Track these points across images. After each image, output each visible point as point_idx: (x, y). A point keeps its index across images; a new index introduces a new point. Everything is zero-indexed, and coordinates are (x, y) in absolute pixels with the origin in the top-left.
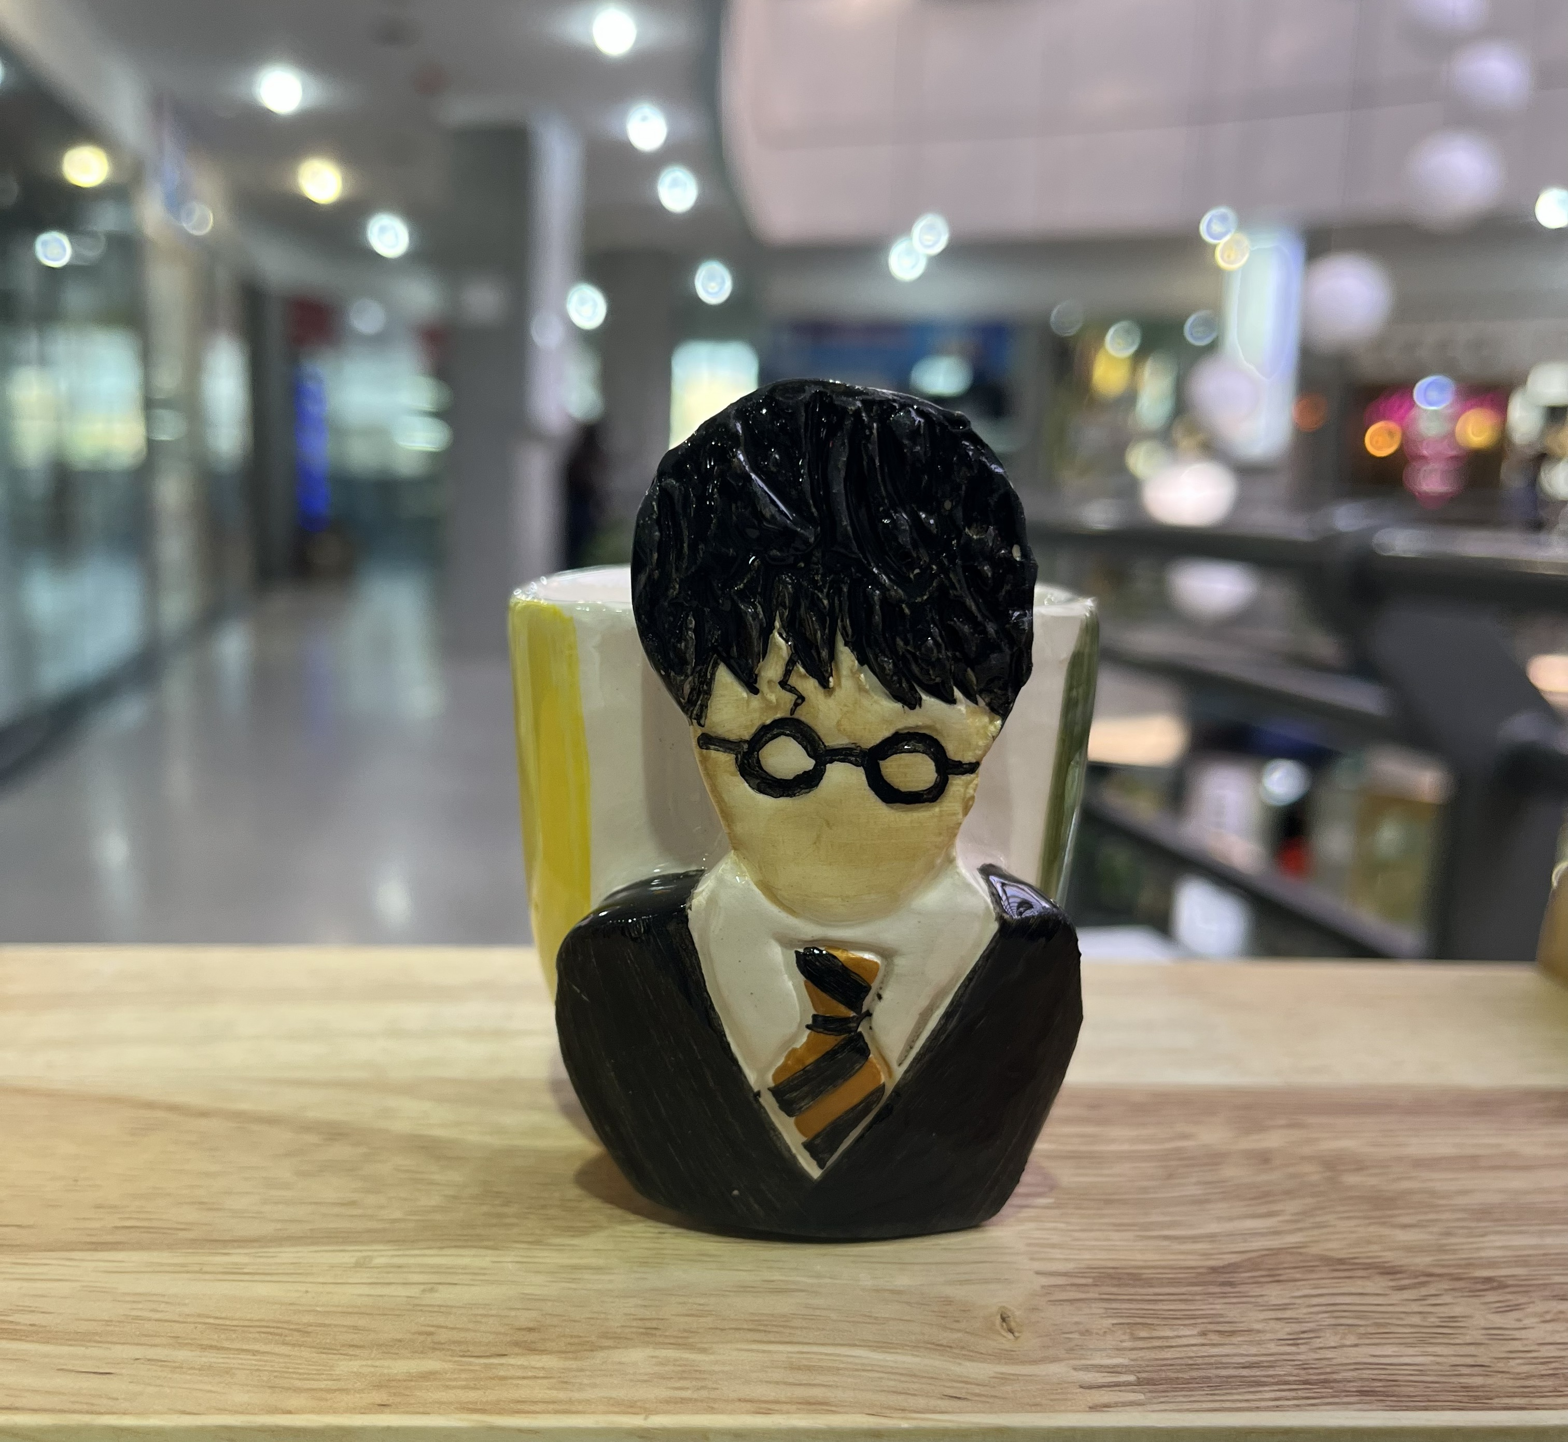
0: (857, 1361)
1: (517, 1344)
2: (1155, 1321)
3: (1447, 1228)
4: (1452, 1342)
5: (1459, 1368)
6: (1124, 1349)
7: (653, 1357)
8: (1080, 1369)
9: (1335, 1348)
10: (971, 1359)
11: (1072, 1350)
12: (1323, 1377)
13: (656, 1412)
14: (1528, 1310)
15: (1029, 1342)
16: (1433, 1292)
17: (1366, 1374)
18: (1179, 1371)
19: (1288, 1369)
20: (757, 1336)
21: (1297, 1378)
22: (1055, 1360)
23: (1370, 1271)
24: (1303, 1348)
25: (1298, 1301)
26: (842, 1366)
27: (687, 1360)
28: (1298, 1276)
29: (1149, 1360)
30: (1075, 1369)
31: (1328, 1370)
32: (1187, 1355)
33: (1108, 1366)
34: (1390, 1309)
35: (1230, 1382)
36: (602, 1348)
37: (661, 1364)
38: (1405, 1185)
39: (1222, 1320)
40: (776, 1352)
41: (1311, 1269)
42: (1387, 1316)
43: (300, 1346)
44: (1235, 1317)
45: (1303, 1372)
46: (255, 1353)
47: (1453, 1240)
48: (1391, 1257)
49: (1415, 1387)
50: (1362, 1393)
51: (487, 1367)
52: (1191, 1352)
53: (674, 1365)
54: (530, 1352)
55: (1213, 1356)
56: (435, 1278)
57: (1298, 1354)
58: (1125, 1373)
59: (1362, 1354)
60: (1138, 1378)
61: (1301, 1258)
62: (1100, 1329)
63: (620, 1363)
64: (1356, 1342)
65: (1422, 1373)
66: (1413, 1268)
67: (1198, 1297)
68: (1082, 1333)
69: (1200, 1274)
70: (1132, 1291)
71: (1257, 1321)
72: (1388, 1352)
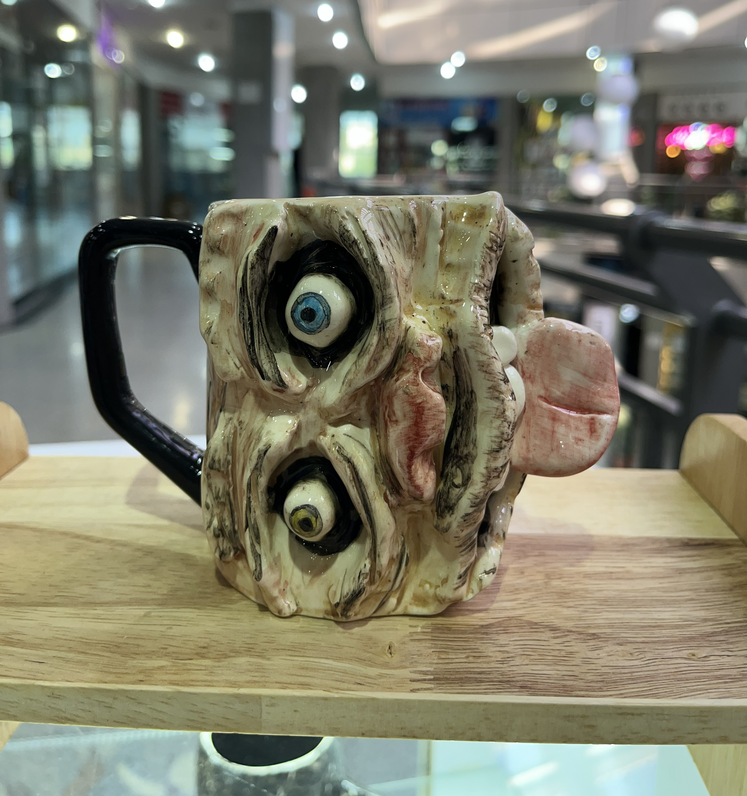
0: (326, 665)
1: (197, 654)
2: (450, 651)
3: (586, 609)
4: (567, 664)
5: (565, 677)
6: (433, 663)
7: (248, 662)
8: (413, 673)
9: (518, 665)
10: (371, 666)
11: (412, 663)
12: (508, 679)
13: (244, 687)
14: (605, 650)
15: (396, 659)
16: (568, 640)
17: (526, 678)
18: (451, 675)
19: (495, 675)
20: (292, 653)
21: (498, 680)
22: (405, 667)
23: (546, 629)
24: (505, 665)
25: (511, 643)
26: (319, 668)
27: (261, 663)
28: (516, 631)
29: (441, 669)
30: (410, 672)
31: (511, 676)
32: (457, 667)
33: (424, 671)
34: (548, 647)
35: (471, 681)
36: (230, 657)
37: (251, 665)
38: (576, 586)
39: (477, 651)
40: (296, 660)
42: (545, 651)
43: (115, 653)
44: (482, 649)
45: (501, 676)
46: (98, 655)
47: (587, 614)
48: (557, 623)
49: (544, 685)
50: (521, 687)
52: (459, 666)
53: (255, 665)
54: (202, 658)
55: (468, 668)
56: (173, 623)
57: (502, 668)
58: (430, 675)
59: (528, 669)
60: (434, 677)
61: (520, 622)
62: (427, 654)
63: (235, 664)
64: (528, 663)
65: (549, 679)
66: (564, 628)
67: (471, 640)
68: (419, 655)
69: (475, 628)
70: (445, 635)
71: (491, 652)
72: (540, 668)
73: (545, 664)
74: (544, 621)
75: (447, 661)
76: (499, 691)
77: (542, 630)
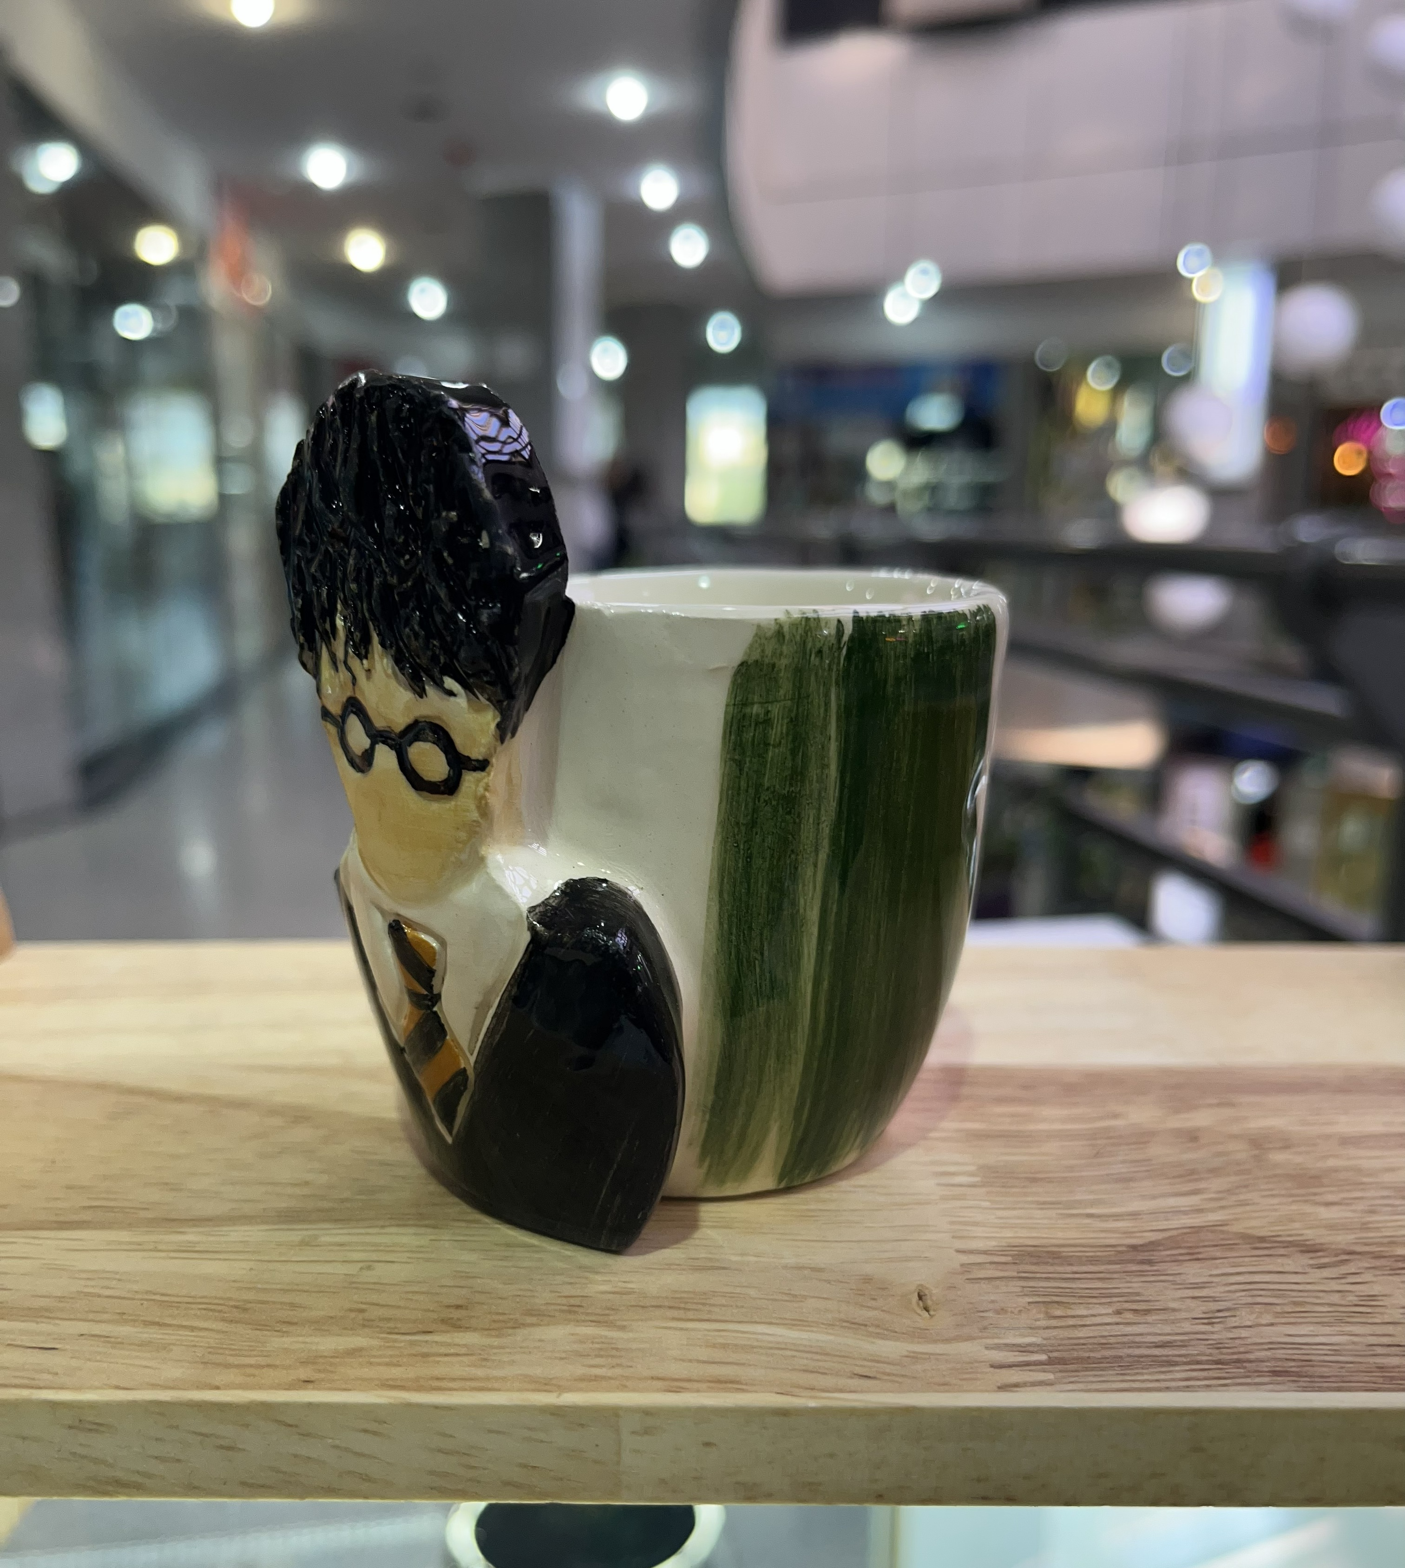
0: (771, 1339)
1: (444, 1322)
2: (1072, 1300)
3: (1371, 1206)
4: (1370, 1321)
5: (1374, 1348)
6: (1039, 1328)
7: (573, 1334)
8: (992, 1348)
9: (1250, 1327)
10: (884, 1338)
11: (985, 1328)
12: (1235, 1357)
13: (570, 1390)
15: (943, 1320)
16: (1353, 1271)
17: (1280, 1353)
18: (1091, 1351)
19: (1202, 1348)
20: (674, 1315)
21: (1210, 1358)
22: (970, 1338)
23: (1291, 1249)
24: (1217, 1328)
25: (1216, 1280)
26: (755, 1344)
27: (606, 1337)
29: (1062, 1339)
30: (987, 1348)
31: (1242, 1349)
32: (1100, 1334)
33: (1019, 1345)
34: (1309, 1287)
35: (1142, 1362)
36: (524, 1325)
37: (581, 1342)
38: (1331, 1163)
39: (1138, 1298)
40: (693, 1330)
41: (1230, 1247)
42: (1306, 1294)
43: (237, 1322)
44: (1151, 1295)
45: (1217, 1351)
46: (192, 1329)
47: (1378, 1218)
48: (1311, 1235)
49: (1330, 1367)
50: (1275, 1374)
51: (412, 1343)
52: (1105, 1331)
53: (593, 1343)
54: (455, 1329)
55: (1126, 1335)
57: (1212, 1333)
58: (1036, 1352)
59: (1278, 1333)
60: (1049, 1357)
61: (1222, 1236)
62: (1015, 1308)
63: (541, 1340)
64: (1273, 1321)
65: (1337, 1352)
66: (1333, 1247)
67: (1115, 1276)
68: (997, 1312)
69: (1119, 1252)
70: (1050, 1269)
71: (1174, 1300)
72: (1303, 1331)
73: (1317, 1323)
74: (1280, 1233)
75: (1071, 1322)
76: (1223, 1383)
77: (1282, 1251)
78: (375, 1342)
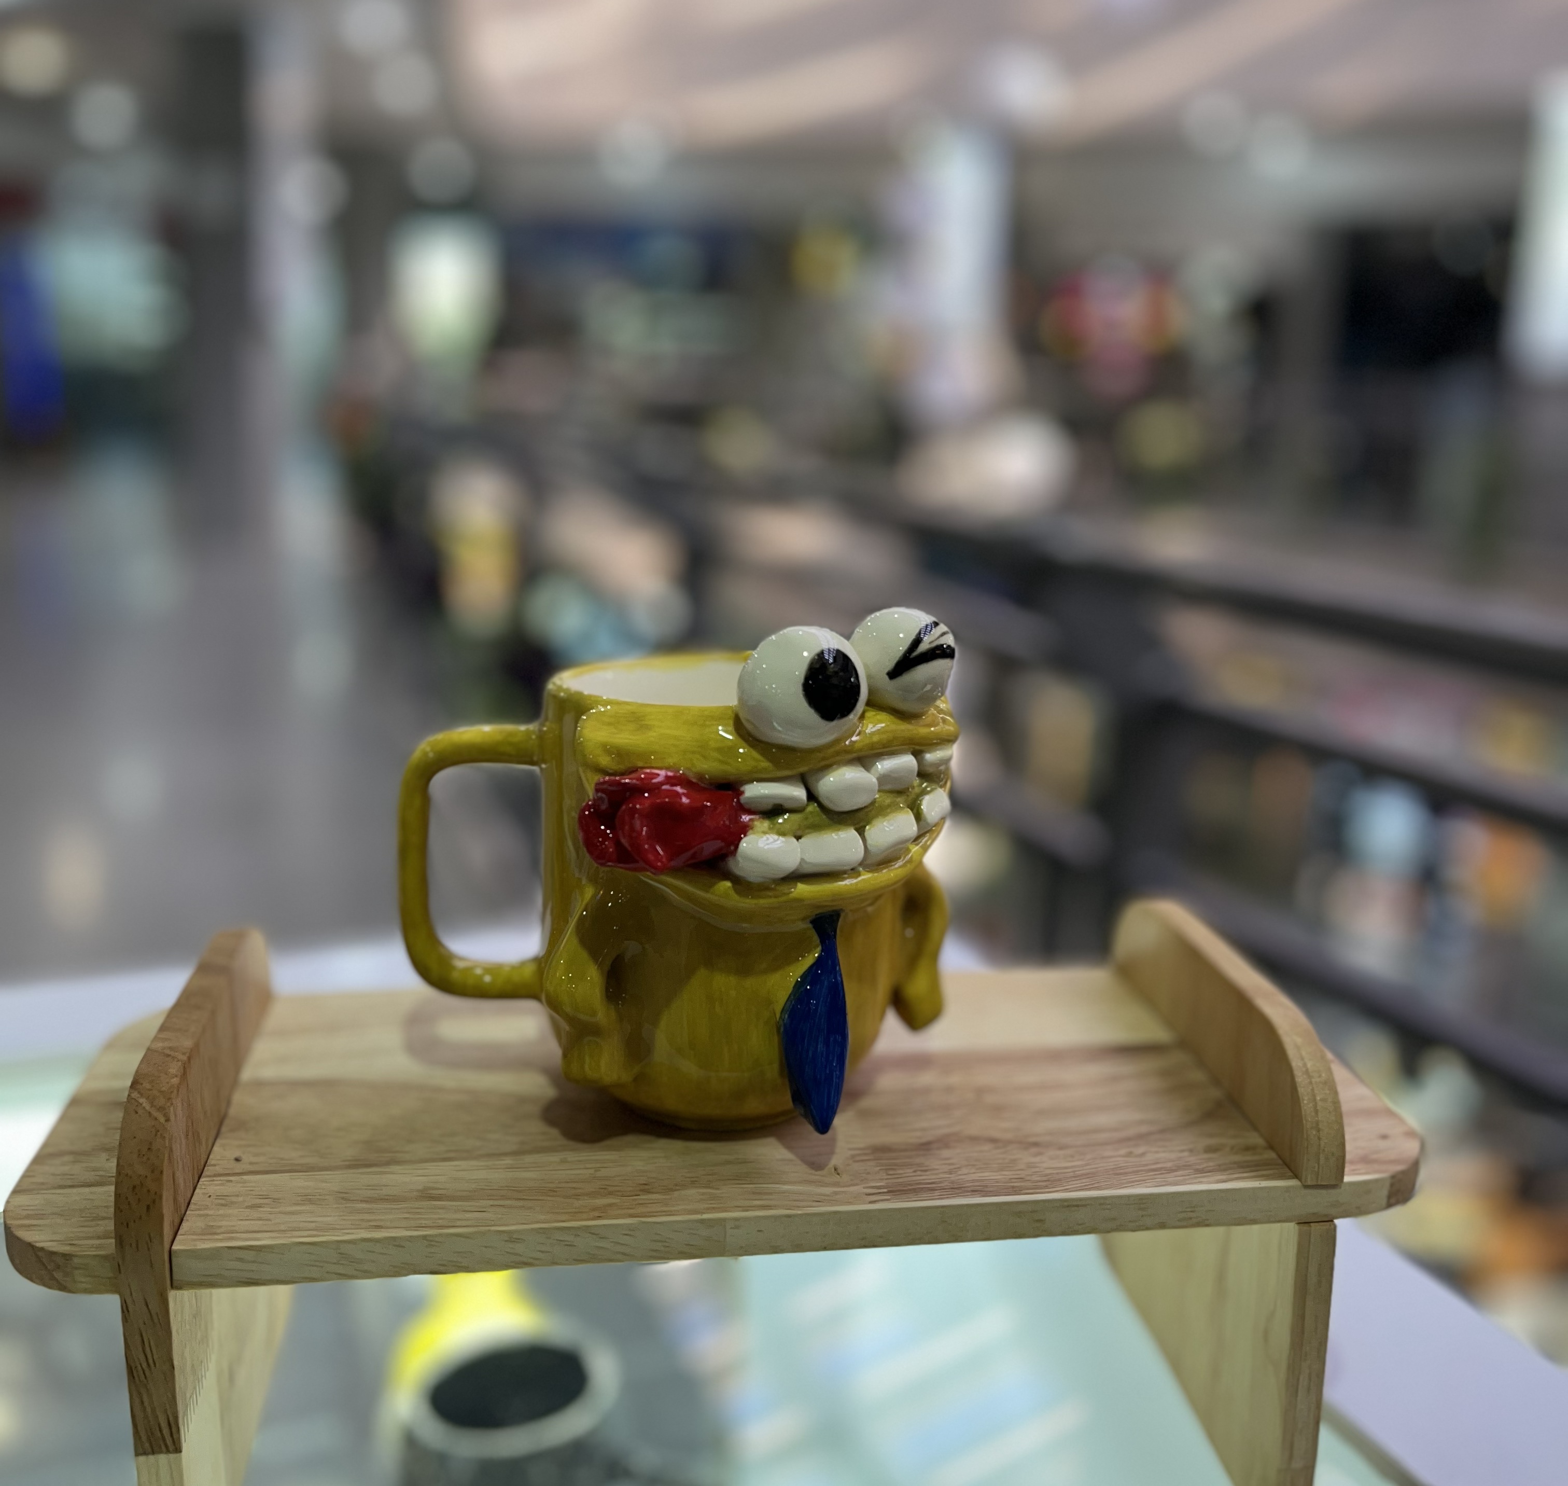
1: (641, 1190)
2: (895, 1167)
3: (1022, 1120)
4: (1012, 1169)
5: (1012, 1179)
6: (883, 1179)
7: (699, 1192)
8: (866, 1188)
9: (965, 1174)
10: (822, 1186)
11: (862, 1180)
12: (959, 1186)
13: (704, 1213)
14: (1046, 1154)
15: (846, 1178)
16: (1010, 1149)
17: (975, 1184)
18: (904, 1187)
19: (946, 1184)
20: (737, 1182)
21: (950, 1186)
22: (857, 1185)
24: (953, 1175)
25: (955, 1156)
27: (711, 1192)
29: (892, 1183)
30: (863, 1188)
31: (962, 1183)
32: (907, 1180)
33: (876, 1186)
34: (991, 1157)
36: (677, 1190)
37: (702, 1195)
39: (922, 1165)
40: (746, 1188)
41: (962, 1141)
42: (989, 1160)
43: (556, 1196)
44: (927, 1164)
45: (952, 1184)
46: (539, 1200)
47: (1023, 1126)
48: (995, 1135)
49: (994, 1187)
50: (973, 1191)
51: (636, 1199)
52: (909, 1179)
53: (707, 1195)
54: (649, 1193)
55: (917, 1180)
56: (598, 1165)
57: (950, 1177)
58: (883, 1188)
59: (975, 1176)
60: (888, 1190)
61: (959, 1136)
62: (874, 1172)
63: (686, 1195)
65: (997, 1182)
67: (913, 1156)
69: (913, 1146)
70: (887, 1154)
71: (937, 1165)
72: (986, 1175)
73: (991, 1171)
74: (982, 1134)
75: (895, 1176)
76: (954, 1195)
77: (984, 1142)
78: (619, 1201)
